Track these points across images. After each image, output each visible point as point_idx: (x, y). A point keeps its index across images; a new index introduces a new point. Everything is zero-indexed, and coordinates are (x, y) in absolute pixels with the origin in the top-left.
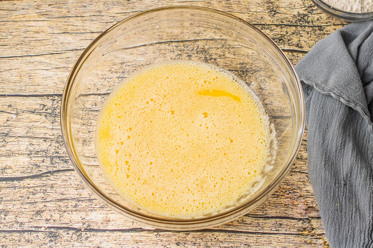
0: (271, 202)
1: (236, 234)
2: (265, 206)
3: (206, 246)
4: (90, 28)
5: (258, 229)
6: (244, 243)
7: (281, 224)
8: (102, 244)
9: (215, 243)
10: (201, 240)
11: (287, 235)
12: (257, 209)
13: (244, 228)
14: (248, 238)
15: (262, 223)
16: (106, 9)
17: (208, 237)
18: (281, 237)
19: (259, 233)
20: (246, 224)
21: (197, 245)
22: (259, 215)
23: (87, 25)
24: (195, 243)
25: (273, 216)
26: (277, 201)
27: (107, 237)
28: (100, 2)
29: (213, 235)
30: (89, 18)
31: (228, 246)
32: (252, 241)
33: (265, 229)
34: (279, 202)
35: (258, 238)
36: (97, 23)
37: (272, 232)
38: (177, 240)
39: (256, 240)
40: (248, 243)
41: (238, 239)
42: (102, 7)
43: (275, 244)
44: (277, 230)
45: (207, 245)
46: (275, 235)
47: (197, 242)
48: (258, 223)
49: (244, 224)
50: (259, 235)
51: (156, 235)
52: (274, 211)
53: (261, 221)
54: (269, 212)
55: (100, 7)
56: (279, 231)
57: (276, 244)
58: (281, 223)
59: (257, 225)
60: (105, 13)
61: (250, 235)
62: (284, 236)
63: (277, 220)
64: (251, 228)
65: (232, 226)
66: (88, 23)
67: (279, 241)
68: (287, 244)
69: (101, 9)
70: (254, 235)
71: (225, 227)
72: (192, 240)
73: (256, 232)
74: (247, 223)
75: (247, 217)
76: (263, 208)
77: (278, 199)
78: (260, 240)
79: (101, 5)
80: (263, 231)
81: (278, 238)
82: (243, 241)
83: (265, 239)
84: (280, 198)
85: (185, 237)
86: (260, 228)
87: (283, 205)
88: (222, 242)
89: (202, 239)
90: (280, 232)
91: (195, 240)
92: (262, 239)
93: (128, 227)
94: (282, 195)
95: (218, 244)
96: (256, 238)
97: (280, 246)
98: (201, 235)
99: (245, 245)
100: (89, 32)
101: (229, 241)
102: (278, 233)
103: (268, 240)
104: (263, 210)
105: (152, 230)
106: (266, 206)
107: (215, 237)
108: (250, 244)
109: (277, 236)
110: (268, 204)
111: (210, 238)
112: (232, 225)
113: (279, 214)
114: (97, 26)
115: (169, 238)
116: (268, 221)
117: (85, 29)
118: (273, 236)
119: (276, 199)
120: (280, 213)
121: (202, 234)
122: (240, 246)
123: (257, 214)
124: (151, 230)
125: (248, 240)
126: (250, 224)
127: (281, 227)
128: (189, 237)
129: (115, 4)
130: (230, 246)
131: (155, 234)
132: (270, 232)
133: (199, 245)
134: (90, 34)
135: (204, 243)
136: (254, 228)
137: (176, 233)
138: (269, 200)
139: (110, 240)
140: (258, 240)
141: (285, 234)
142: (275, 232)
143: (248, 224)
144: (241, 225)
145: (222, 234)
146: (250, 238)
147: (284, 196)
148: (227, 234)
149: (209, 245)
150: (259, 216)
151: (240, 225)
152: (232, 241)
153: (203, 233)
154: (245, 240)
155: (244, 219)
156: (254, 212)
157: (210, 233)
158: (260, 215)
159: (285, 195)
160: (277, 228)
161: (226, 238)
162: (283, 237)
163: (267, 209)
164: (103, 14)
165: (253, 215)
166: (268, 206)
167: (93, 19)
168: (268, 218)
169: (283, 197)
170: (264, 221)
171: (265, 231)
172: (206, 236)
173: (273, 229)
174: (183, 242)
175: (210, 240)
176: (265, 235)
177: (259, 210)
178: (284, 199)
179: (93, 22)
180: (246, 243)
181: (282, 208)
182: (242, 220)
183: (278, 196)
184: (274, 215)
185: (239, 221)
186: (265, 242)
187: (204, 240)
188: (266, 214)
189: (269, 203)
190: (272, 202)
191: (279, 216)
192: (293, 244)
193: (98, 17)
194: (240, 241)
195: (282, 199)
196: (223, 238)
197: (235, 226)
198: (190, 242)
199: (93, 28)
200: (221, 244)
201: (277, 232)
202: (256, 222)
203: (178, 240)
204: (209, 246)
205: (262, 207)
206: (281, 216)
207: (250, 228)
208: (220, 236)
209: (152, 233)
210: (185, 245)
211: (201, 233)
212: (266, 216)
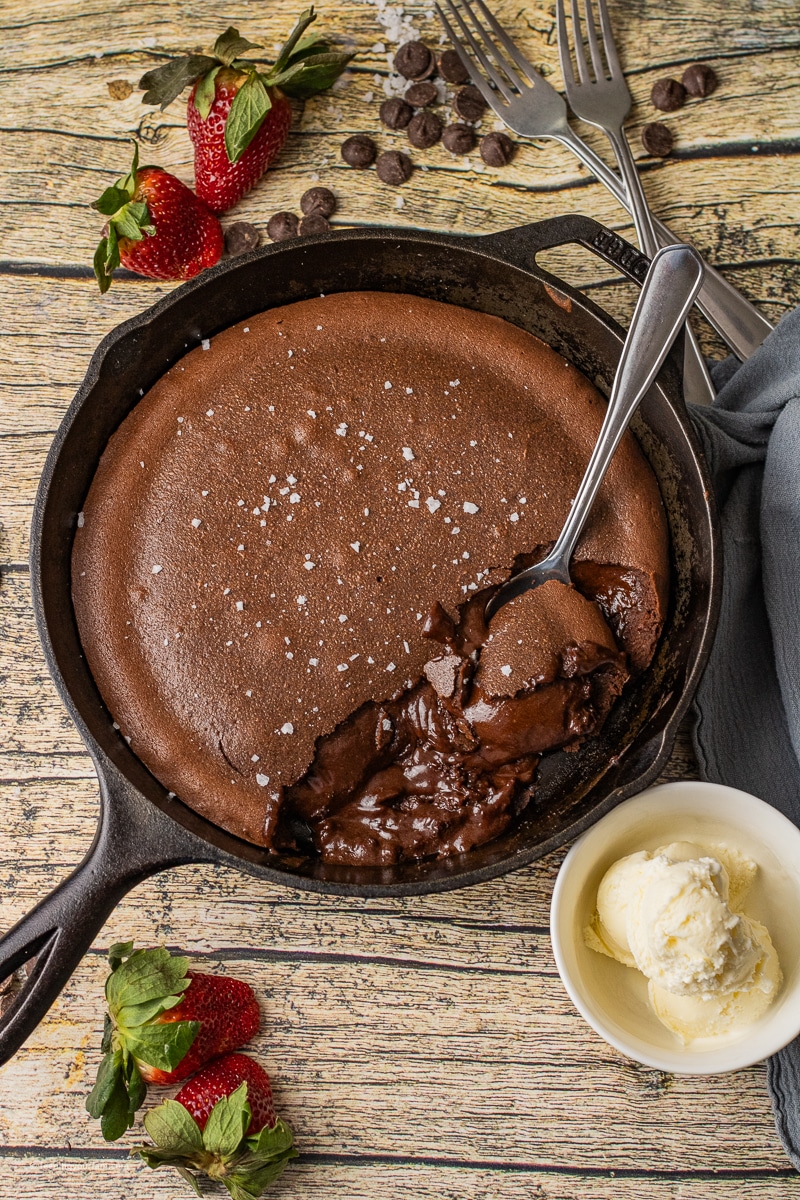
0: (512, 886)
1: (420, 971)
2: (495, 898)
3: (342, 1001)
4: (53, 371)
5: (476, 960)
6: (438, 996)
7: (534, 948)
8: (77, 988)
9: (363, 993)
10: (328, 985)
11: (547, 979)
12: (477, 906)
13: (440, 954)
14: (448, 982)
15: (485, 944)
16: (96, 315)
17: (347, 977)
18: (533, 982)
19: (477, 969)
20: (444, 944)
21: (318, 997)
22: (479, 921)
23: (44, 362)
24: (314, 992)
25: (516, 924)
26: (528, 883)
27: (90, 970)
28: (82, 293)
29: (360, 971)
30: (50, 340)
31: (395, 1003)
32: (457, 991)
33: (493, 959)
34: (533, 888)
35: (473, 982)
36: (72, 355)
37: (510, 968)
38: (268, 982)
39: (469, 988)
40: (448, 997)
41: (423, 983)
42: (87, 308)
43: (516, 1000)
44: (522, 964)
45: (343, 998)
46: (517, 977)
47: (317, 990)
48: (475, 942)
49: (441, 944)
50: (477, 976)
51: (215, 968)
52: (519, 911)
53: (485, 937)
54: (505, 913)
55: (81, 308)
56: (528, 965)
57: (519, 999)
58: (534, 944)
59: (474, 949)
60: (95, 328)
61: (454, 974)
62: (539, 980)
63: (526, 936)
64: (458, 955)
65: (408, 950)
66: (46, 356)
67: (526, 994)
68: (548, 1002)
69: (83, 316)
70: (464, 975)
71: (391, 952)
72: (305, 984)
73: (469, 966)
74: (449, 941)
75: (450, 926)
76: (491, 903)
77: (532, 878)
78: (480, 987)
79: (83, 303)
80: (487, 964)
81: (525, 984)
82: (436, 991)
83: (492, 986)
84: (537, 877)
85: (289, 976)
86: (480, 955)
87: (543, 895)
88: (382, 991)
89: (331, 982)
90: (530, 969)
91: (312, 984)
92: (485, 987)
93: (145, 944)
94: (542, 870)
95: (372, 997)
96: (469, 982)
97: (529, 1006)
98: (330, 971)
99: (441, 1000)
100: (49, 382)
101: (399, 988)
102: (525, 973)
103: (498, 990)
104: (491, 908)
105: (206, 954)
106: (499, 896)
107: (365, 977)
108: (454, 999)
109: (522, 979)
110: (505, 893)
111: (352, 980)
112: (410, 946)
113: (531, 920)
114: (70, 365)
115: (248, 976)
116: (503, 938)
117: (38, 373)
118: (512, 978)
119: (527, 878)
120: (533, 917)
121: (333, 968)
122: (428, 1003)
123: (475, 917)
124: (202, 955)
125: (448, 987)
126: (457, 945)
127: (535, 956)
128: (298, 974)
129: (122, 301)
130: (400, 1001)
131: (212, 966)
132: (507, 969)
133: (323, 996)
134: (53, 389)
135: (335, 993)
136: (466, 957)
137: (266, 964)
138: (507, 880)
139: (96, 978)
140: (474, 989)
141: (542, 974)
142: (518, 968)
143: (451, 945)
144: (433, 945)
145: (384, 969)
146: (453, 982)
147: (547, 871)
148: (396, 970)
149: (348, 999)
150: (479, 924)
151: (429, 946)
152: (407, 988)
153: (334, 965)
154: (441, 987)
155: (441, 931)
156: (468, 914)
157: (353, 965)
158: (484, 921)
159: (551, 869)
160: (524, 958)
161: (393, 980)
162: (537, 983)
163: (500, 904)
164: (87, 330)
165: (464, 920)
166: (505, 899)
167: (61, 345)
168: (503, 929)
169: (543, 874)
170: (491, 939)
171: (494, 966)
172: (341, 974)
173: (513, 961)
174: (284, 987)
175: (351, 985)
176: (492, 977)
177: (480, 907)
178: (547, 880)
179: (60, 354)
180: (443, 996)
181: (540, 905)
182: (437, 932)
183: (530, 871)
184: (518, 922)
185: (428, 937)
186: (491, 995)
187: (336, 984)
188: (497, 920)
189: (507, 888)
190: (515, 887)
191: (532, 925)
192: (562, 1002)
193: (75, 337)
194: (427, 990)
195: (542, 880)
196: (386, 979)
197: (416, 949)
198: (300, 989)
199: (60, 372)
200: (379, 996)
201: (524, 969)
202: (471, 939)
203: (271, 983)
204: (348, 1002)
205: (489, 898)
206: (537, 925)
207: (454, 955)
208: (378, 976)
209: (205, 961)
210: (289, 997)
211: (330, 965)
212: (496, 924)
